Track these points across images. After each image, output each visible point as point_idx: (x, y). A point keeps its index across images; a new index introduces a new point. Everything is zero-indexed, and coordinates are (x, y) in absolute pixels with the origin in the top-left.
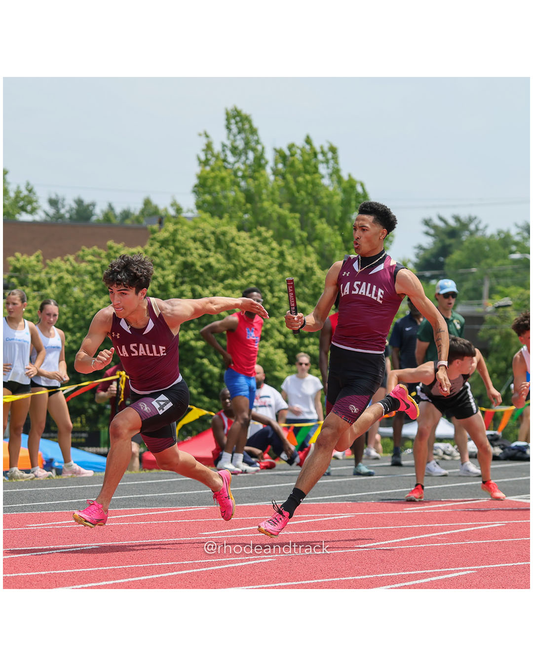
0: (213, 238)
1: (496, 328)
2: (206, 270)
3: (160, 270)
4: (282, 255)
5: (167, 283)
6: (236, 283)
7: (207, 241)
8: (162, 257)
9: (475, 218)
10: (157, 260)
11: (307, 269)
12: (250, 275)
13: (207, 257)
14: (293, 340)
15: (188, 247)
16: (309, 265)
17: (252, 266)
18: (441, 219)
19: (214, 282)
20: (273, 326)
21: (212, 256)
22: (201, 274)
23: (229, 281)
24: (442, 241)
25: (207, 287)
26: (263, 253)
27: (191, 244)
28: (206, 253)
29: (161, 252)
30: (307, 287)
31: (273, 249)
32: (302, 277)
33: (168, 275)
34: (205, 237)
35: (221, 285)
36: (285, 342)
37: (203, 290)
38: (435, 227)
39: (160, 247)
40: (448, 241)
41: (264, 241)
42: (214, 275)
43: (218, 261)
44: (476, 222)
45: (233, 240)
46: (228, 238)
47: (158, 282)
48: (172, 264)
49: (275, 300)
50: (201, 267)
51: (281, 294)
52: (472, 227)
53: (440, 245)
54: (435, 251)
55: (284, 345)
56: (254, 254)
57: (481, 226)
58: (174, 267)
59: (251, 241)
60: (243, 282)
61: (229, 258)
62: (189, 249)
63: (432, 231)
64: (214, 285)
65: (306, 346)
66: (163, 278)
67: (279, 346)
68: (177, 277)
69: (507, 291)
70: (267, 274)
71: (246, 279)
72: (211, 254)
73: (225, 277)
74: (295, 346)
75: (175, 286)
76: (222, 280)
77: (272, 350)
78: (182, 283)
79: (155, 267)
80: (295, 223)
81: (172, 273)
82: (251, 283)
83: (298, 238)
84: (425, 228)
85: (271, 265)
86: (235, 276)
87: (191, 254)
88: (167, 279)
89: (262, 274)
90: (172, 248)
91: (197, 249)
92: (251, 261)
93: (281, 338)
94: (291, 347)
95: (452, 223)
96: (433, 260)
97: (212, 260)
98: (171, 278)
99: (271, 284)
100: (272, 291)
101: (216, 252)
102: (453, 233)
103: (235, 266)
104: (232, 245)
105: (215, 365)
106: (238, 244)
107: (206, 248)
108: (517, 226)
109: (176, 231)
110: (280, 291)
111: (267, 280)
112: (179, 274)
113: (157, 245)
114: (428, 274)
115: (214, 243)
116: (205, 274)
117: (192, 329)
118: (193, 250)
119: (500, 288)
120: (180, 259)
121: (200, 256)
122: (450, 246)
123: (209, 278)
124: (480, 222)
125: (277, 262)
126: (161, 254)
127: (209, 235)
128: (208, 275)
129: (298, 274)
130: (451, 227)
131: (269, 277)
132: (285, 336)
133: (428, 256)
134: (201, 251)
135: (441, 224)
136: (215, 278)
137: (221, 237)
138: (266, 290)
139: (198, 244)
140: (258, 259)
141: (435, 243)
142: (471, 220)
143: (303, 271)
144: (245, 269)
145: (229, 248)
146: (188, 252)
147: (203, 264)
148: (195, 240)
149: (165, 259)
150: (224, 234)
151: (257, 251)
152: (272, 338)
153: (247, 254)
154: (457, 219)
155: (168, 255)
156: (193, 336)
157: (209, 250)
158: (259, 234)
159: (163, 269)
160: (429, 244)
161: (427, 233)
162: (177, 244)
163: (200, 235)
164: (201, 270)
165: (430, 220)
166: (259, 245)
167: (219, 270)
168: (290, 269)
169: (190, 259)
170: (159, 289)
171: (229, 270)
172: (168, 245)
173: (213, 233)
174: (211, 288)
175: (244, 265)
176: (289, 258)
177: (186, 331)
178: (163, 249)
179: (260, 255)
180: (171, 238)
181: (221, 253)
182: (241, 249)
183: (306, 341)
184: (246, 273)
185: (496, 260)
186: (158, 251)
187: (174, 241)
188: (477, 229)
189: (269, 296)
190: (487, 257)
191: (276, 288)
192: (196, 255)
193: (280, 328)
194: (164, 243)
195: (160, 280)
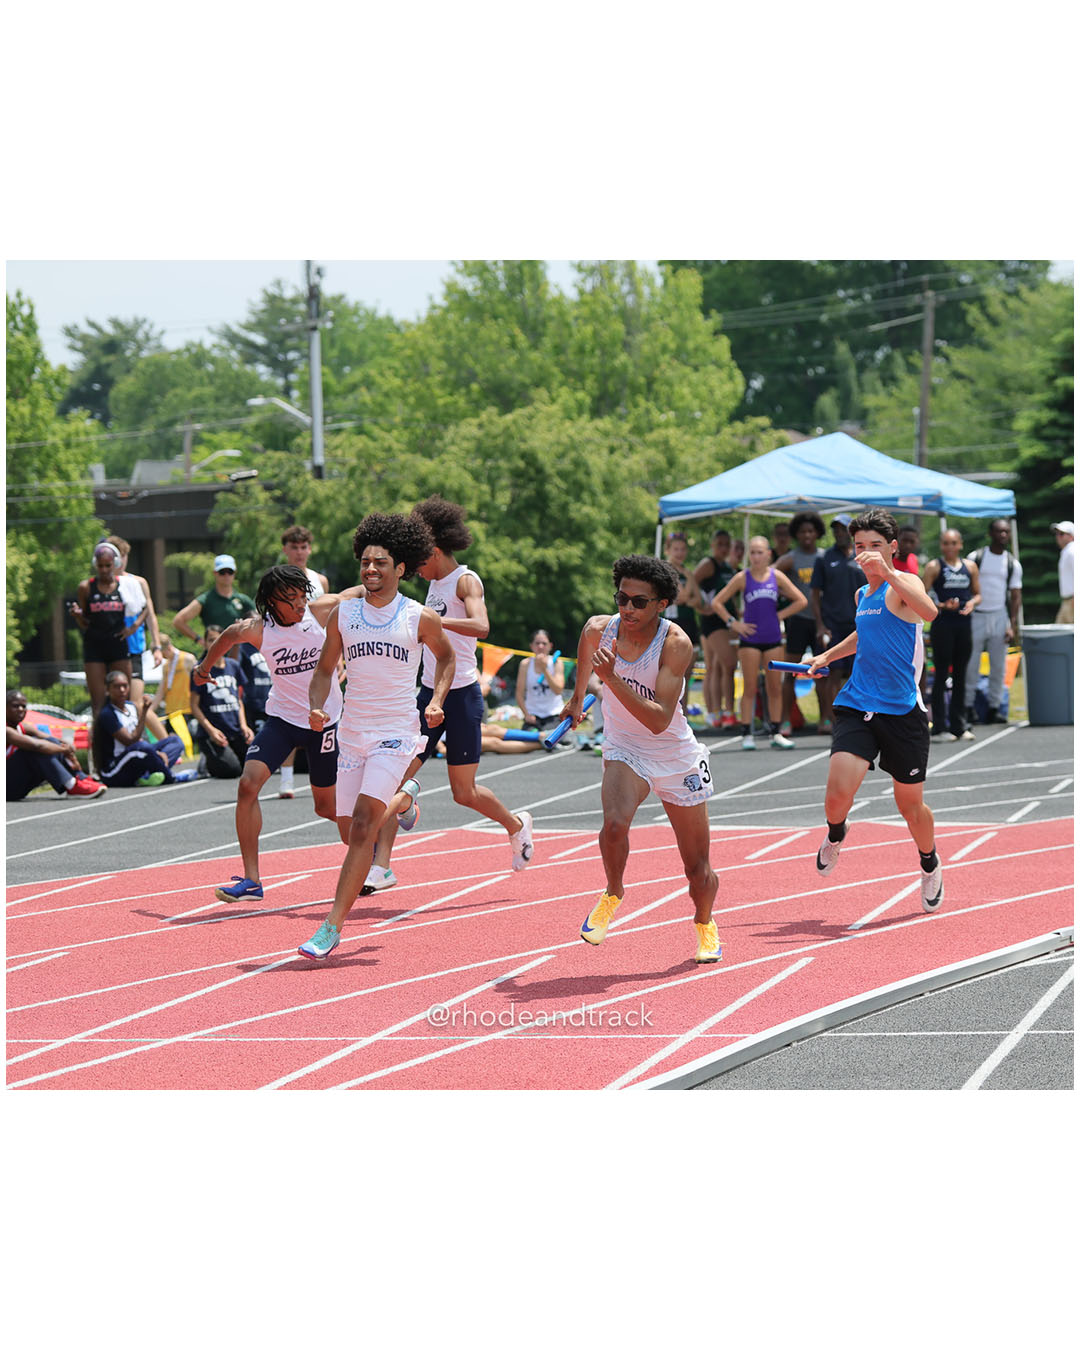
9: (144, 321)
18: (92, 325)
24: (95, 359)
38: (84, 338)
40: (105, 360)
44: (146, 327)
52: (140, 335)
53: (92, 366)
54: (85, 376)
57: (154, 333)
63: (79, 345)
69: (216, 438)
84: (68, 341)
95: (109, 329)
96: (83, 389)
102: (111, 346)
108: (210, 330)
119: (206, 436)
122: (108, 365)
124: (152, 326)
130: (108, 335)
133: (77, 383)
135: (93, 332)
141: (84, 365)
142: (138, 324)
154: (116, 323)
160: (75, 364)
161: (72, 348)
165: (76, 327)
185: (189, 389)
188: (148, 338)
190: (174, 385)
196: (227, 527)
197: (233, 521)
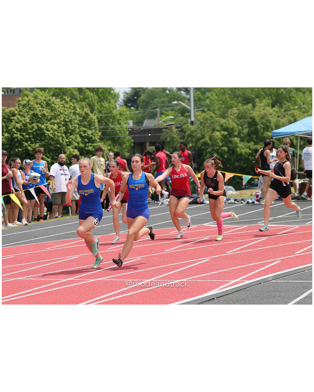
0: (45, 103)
1: (168, 134)
2: (42, 117)
3: (23, 117)
4: (75, 108)
5: (26, 123)
6: (56, 121)
7: (42, 104)
8: (24, 112)
10: (22, 113)
11: (86, 114)
12: (61, 117)
13: (43, 111)
14: (82, 145)
15: (34, 107)
16: (87, 112)
17: (62, 113)
19: (46, 121)
20: (73, 140)
21: (45, 110)
22: (41, 118)
23: (53, 121)
24: (135, 89)
25: (43, 124)
26: (67, 108)
27: (36, 106)
28: (42, 109)
29: (23, 110)
30: (86, 122)
31: (71, 106)
32: (84, 117)
33: (27, 120)
34: (42, 102)
35: (49, 123)
36: (78, 146)
37: (41, 125)
39: (23, 108)
41: (67, 102)
42: (46, 118)
43: (47, 112)
45: (53, 103)
46: (51, 102)
47: (22, 123)
48: (28, 115)
49: (73, 128)
50: (41, 115)
51: (75, 125)
53: (134, 91)
54: (132, 94)
55: (78, 147)
56: (63, 108)
58: (29, 116)
59: (61, 103)
60: (58, 121)
61: (52, 110)
62: (35, 108)
64: (47, 123)
65: (88, 147)
66: (25, 121)
67: (76, 148)
68: (30, 120)
69: (167, 113)
70: (69, 117)
71: (59, 119)
72: (45, 109)
73: (51, 119)
74: (83, 147)
75: (30, 124)
76: (49, 121)
77: (72, 150)
78: (33, 123)
79: (21, 117)
80: (76, 92)
81: (28, 119)
82: (61, 121)
83: (79, 98)
85: (70, 113)
86: (55, 119)
87: (36, 110)
88: (26, 121)
89: (67, 117)
90: (28, 108)
91: (38, 108)
92: (61, 111)
93: (76, 144)
94: (81, 148)
96: (132, 98)
97: (44, 112)
98: (28, 121)
99: (71, 121)
100: (71, 124)
101: (46, 108)
103: (55, 114)
104: (53, 105)
105: (48, 158)
106: (55, 105)
107: (42, 107)
109: (29, 100)
110: (75, 124)
111: (69, 119)
112: (31, 119)
113: (21, 107)
114: (130, 105)
115: (45, 104)
116: (42, 118)
117: (38, 143)
118: (37, 108)
119: (164, 112)
120: (32, 112)
121: (40, 110)
122: (139, 91)
123: (44, 120)
125: (73, 111)
126: (23, 111)
127: (43, 101)
128: (44, 119)
129: (82, 116)
131: (70, 118)
132: (78, 143)
133: (129, 96)
134: (40, 108)
136: (47, 120)
137: (48, 102)
138: (69, 124)
139: (39, 106)
140: (65, 111)
141: (132, 91)
143: (84, 114)
144: (59, 115)
145: (52, 107)
146: (35, 109)
147: (41, 114)
148: (37, 103)
149: (25, 113)
150: (50, 100)
151: (64, 107)
152: (72, 145)
153: (60, 109)
155: (26, 111)
156: (38, 146)
157: (43, 108)
158: (65, 100)
159: (24, 117)
160: (129, 91)
162: (30, 106)
163: (39, 101)
164: (41, 117)
166: (65, 104)
167: (48, 116)
168: (79, 114)
169: (35, 112)
170: (23, 126)
171: (52, 115)
172: (26, 106)
173: (45, 100)
174: (45, 124)
175: (59, 113)
176: (78, 109)
177: (36, 144)
178: (24, 108)
179: (65, 109)
180: (27, 103)
181: (49, 109)
182: (57, 106)
183: (87, 145)
184: (59, 117)
185: (160, 99)
186: (22, 109)
187: (29, 104)
189: (70, 126)
190: (156, 98)
191: (73, 123)
192: (38, 110)
193: (76, 140)
194: (24, 106)
195: (23, 122)
196: (166, 139)
197: (168, 137)
